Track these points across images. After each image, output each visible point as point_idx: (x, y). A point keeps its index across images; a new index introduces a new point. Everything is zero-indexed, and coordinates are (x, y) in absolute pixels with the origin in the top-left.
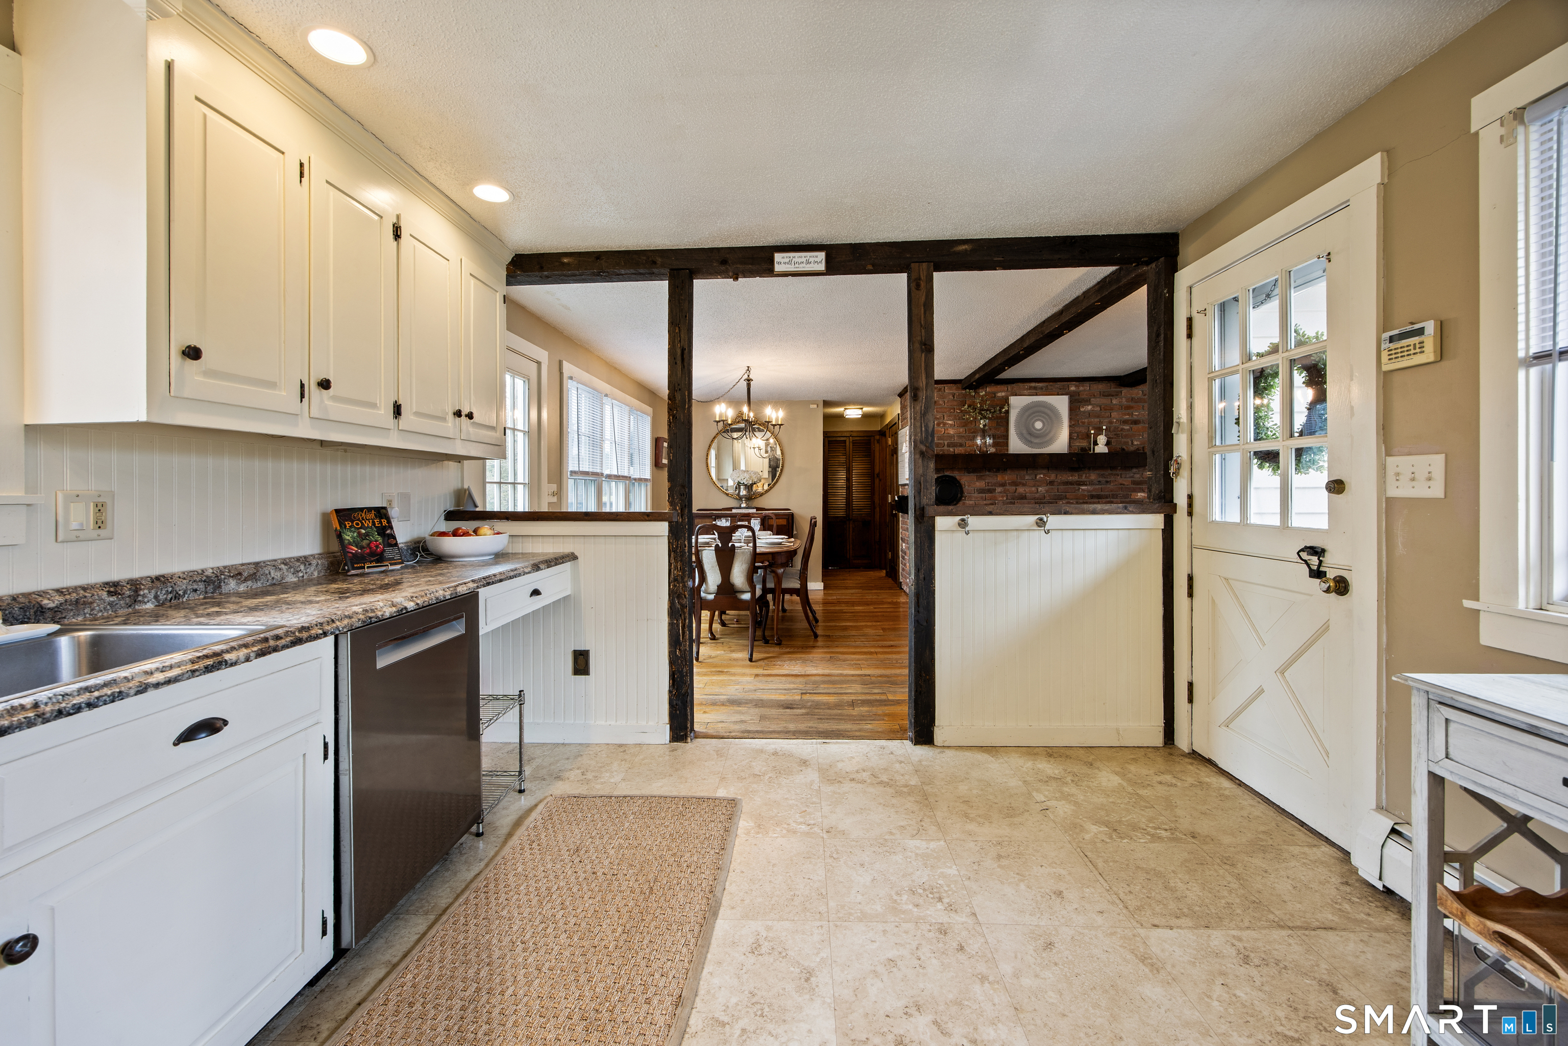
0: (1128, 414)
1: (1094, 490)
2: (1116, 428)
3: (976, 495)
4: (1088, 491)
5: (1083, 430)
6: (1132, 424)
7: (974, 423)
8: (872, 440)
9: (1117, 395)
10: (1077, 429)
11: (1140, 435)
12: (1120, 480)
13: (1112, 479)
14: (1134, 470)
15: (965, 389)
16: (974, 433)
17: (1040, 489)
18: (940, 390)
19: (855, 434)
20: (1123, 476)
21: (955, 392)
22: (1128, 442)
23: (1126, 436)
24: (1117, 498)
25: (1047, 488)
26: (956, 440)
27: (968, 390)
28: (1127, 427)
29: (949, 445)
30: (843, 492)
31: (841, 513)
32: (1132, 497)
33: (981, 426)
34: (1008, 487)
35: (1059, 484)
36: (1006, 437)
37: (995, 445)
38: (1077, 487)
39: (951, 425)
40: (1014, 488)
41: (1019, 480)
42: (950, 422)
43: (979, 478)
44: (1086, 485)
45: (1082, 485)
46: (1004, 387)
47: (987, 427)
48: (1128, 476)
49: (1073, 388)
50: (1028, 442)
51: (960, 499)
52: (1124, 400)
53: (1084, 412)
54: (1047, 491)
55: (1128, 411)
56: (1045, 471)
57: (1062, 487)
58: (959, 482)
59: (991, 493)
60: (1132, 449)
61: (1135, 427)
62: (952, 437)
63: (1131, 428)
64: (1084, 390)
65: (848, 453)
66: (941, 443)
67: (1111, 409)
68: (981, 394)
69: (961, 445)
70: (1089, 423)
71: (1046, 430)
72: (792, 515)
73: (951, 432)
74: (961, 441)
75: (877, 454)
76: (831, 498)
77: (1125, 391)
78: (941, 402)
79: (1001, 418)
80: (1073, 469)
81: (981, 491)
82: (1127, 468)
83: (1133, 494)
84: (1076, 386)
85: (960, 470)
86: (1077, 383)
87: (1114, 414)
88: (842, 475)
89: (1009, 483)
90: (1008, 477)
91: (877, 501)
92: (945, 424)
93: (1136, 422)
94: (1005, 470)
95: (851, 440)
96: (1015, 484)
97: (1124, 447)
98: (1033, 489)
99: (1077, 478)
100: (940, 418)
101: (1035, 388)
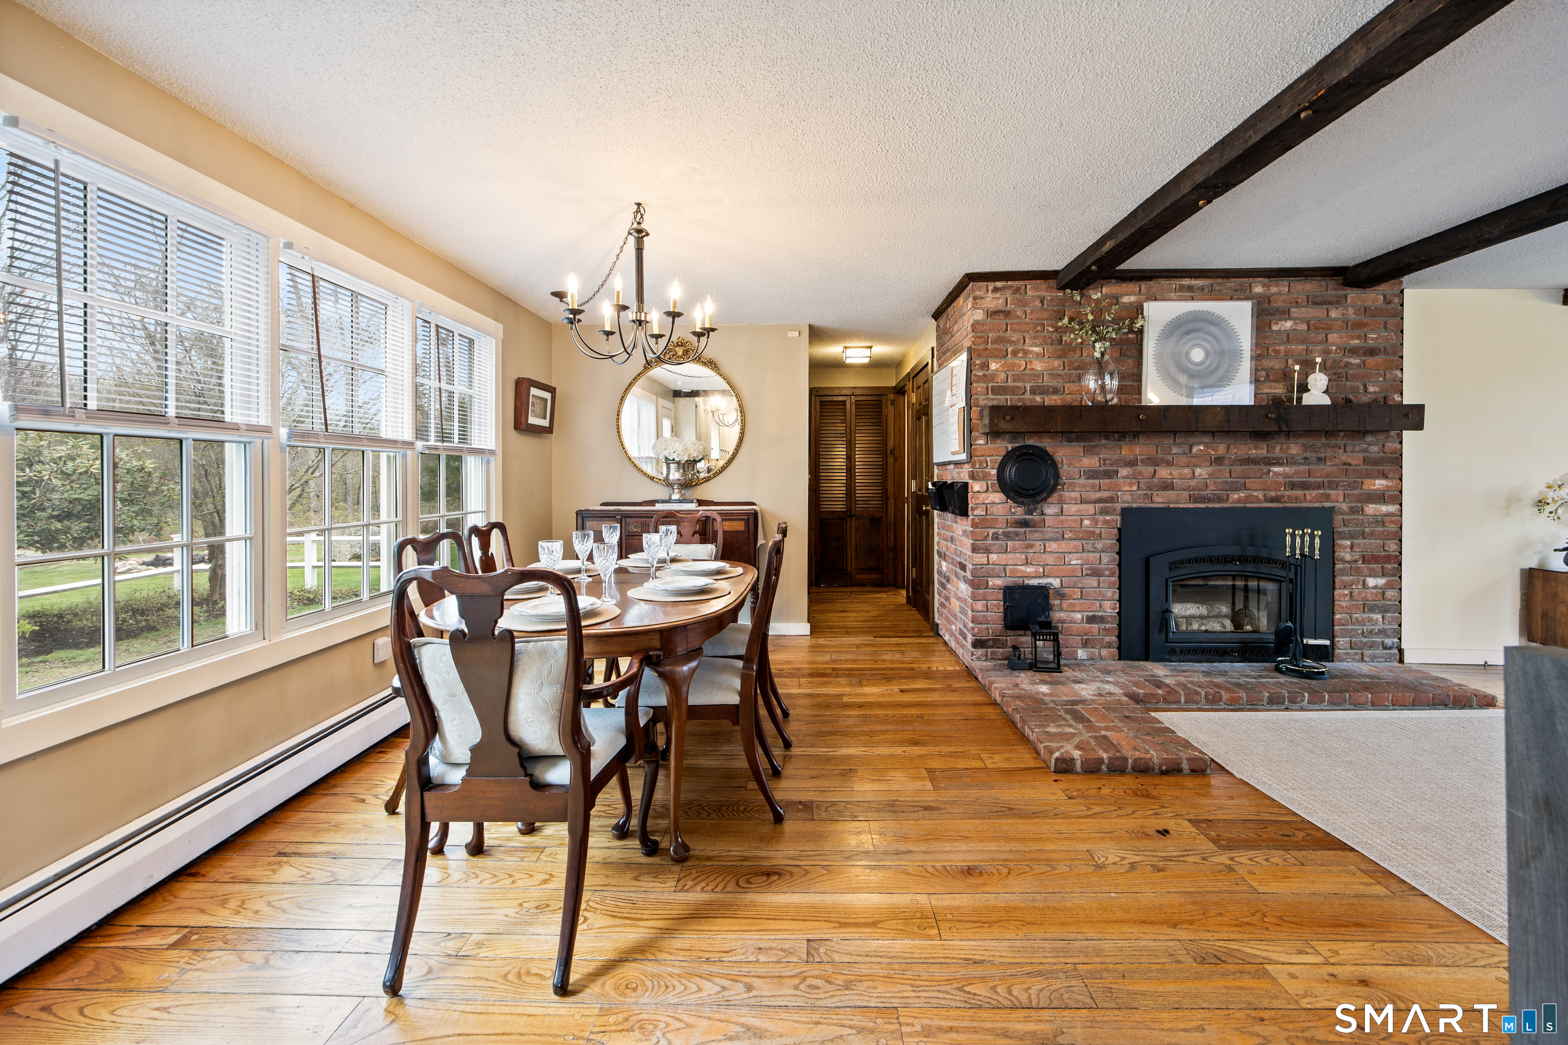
0: (1359, 337)
1: (1296, 473)
2: (1336, 362)
3: (1082, 481)
4: (1285, 475)
5: (1277, 364)
6: (1364, 354)
7: (1078, 352)
8: (884, 401)
9: (1338, 303)
10: (1266, 363)
11: (1379, 375)
12: (1344, 458)
13: (1329, 453)
14: (1369, 439)
15: (1063, 288)
16: (1081, 369)
17: (1198, 471)
18: (1017, 290)
19: (858, 392)
20: (1349, 449)
21: (1045, 294)
22: (1358, 388)
23: (1355, 377)
24: (1337, 488)
25: (1210, 469)
26: (1047, 381)
27: (1068, 291)
28: (1355, 361)
29: (1033, 391)
30: (842, 476)
31: (839, 507)
32: (1365, 487)
33: (1097, 355)
34: (1140, 468)
35: (1233, 463)
36: (1137, 376)
37: (1121, 390)
38: (1265, 468)
39: (1037, 354)
40: (1151, 469)
41: (1160, 456)
42: (1036, 349)
43: (1089, 451)
44: (1281, 465)
45: (1275, 464)
46: (1133, 287)
47: (1107, 357)
48: (1357, 449)
49: (1258, 289)
50: (1176, 385)
51: (1053, 489)
52: (1351, 311)
53: (1279, 332)
54: (1211, 476)
55: (1357, 332)
56: (1207, 439)
57: (1238, 468)
58: (1051, 458)
59: (1110, 477)
60: (1365, 399)
61: (1371, 361)
62: (1040, 375)
63: (1364, 363)
64: (1279, 293)
65: (848, 419)
66: (1018, 387)
67: (1326, 327)
68: (1094, 297)
69: (1056, 391)
70: (1288, 354)
71: (1210, 365)
72: (755, 514)
73: (1038, 366)
74: (1055, 384)
75: (891, 421)
76: (824, 485)
77: (1353, 295)
78: (1019, 313)
79: (1128, 342)
80: (1259, 435)
81: (1092, 474)
82: (1360, 433)
83: (1367, 481)
84: (1264, 285)
85: (1052, 434)
86: (1266, 280)
87: (1333, 337)
88: (841, 451)
89: (1142, 460)
90: (1139, 449)
91: (891, 489)
92: (1026, 353)
93: (1372, 352)
94: (1135, 435)
95: (853, 401)
96: (1153, 462)
97: (1351, 396)
98: (1187, 471)
99: (1264, 451)
100: (1018, 341)
101: (1190, 288)
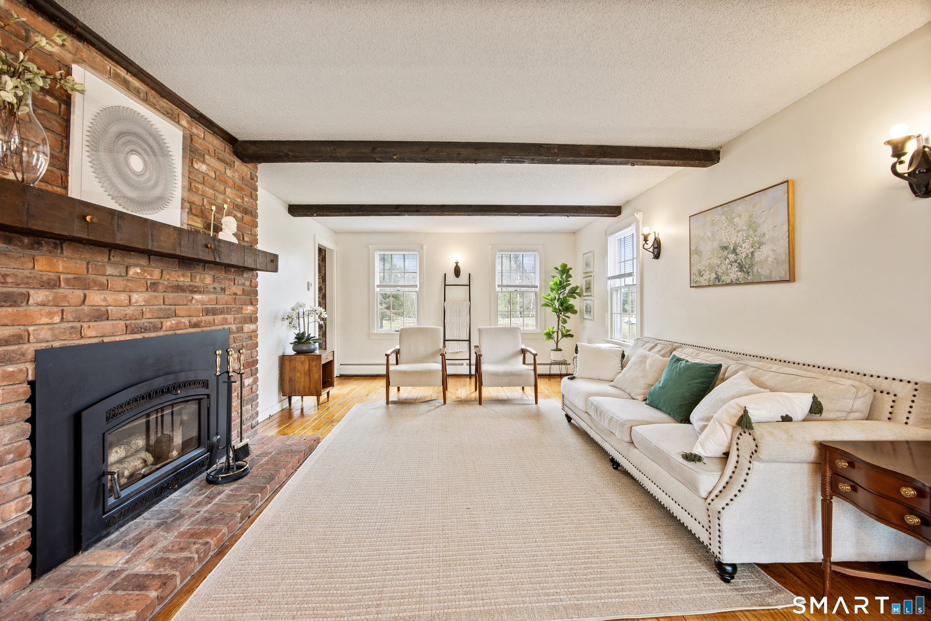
0: (240, 197)
1: (209, 301)
4: (203, 303)
5: (201, 203)
6: (243, 211)
10: (190, 197)
12: (234, 289)
13: (227, 285)
14: (245, 275)
17: (135, 297)
20: (236, 282)
24: (230, 313)
25: (147, 295)
34: (64, 291)
35: (166, 289)
38: (190, 296)
40: (79, 293)
41: (92, 277)
44: (200, 293)
45: (196, 292)
48: (240, 282)
49: (184, 123)
52: (236, 175)
53: (199, 171)
54: (147, 302)
55: (239, 193)
59: (16, 305)
61: (246, 218)
63: (243, 218)
64: (198, 136)
71: (148, 178)
77: (237, 163)
80: (185, 264)
83: (244, 307)
84: (188, 122)
86: (191, 116)
87: (228, 191)
89: (67, 281)
90: (63, 264)
93: (246, 211)
96: (82, 283)
98: (123, 297)
99: (189, 280)
